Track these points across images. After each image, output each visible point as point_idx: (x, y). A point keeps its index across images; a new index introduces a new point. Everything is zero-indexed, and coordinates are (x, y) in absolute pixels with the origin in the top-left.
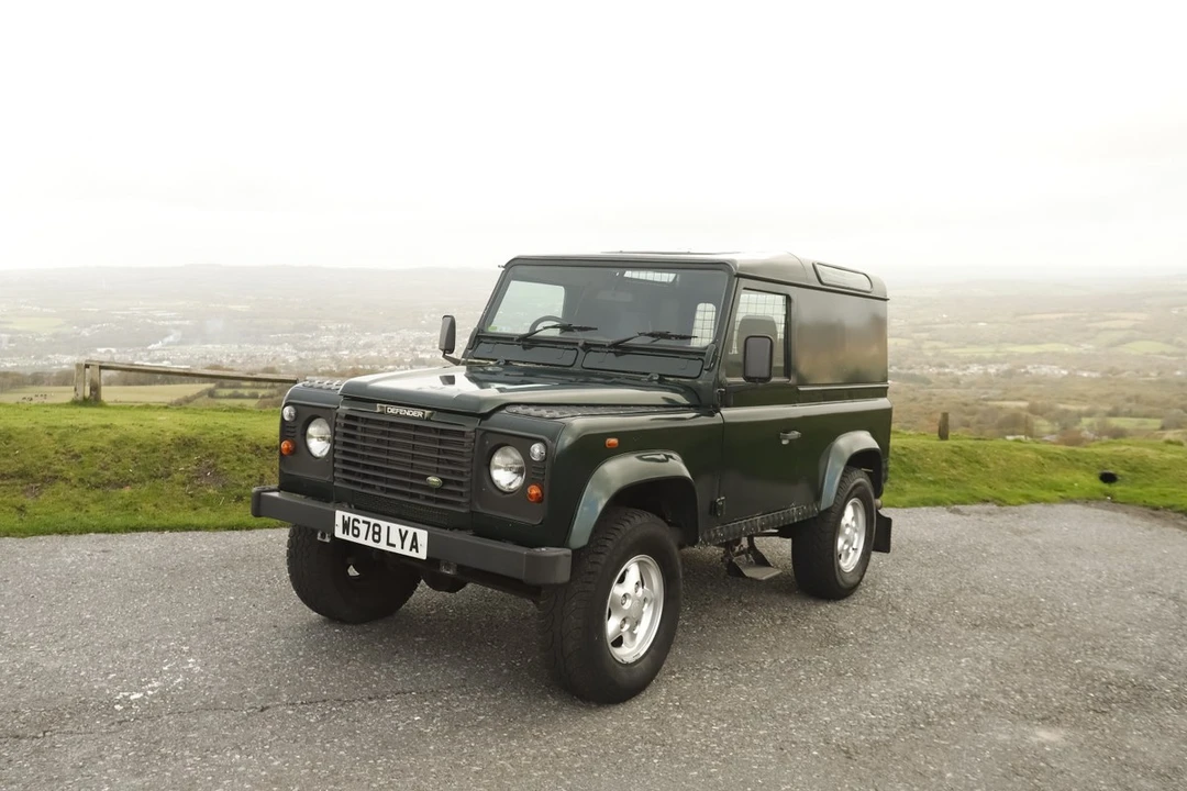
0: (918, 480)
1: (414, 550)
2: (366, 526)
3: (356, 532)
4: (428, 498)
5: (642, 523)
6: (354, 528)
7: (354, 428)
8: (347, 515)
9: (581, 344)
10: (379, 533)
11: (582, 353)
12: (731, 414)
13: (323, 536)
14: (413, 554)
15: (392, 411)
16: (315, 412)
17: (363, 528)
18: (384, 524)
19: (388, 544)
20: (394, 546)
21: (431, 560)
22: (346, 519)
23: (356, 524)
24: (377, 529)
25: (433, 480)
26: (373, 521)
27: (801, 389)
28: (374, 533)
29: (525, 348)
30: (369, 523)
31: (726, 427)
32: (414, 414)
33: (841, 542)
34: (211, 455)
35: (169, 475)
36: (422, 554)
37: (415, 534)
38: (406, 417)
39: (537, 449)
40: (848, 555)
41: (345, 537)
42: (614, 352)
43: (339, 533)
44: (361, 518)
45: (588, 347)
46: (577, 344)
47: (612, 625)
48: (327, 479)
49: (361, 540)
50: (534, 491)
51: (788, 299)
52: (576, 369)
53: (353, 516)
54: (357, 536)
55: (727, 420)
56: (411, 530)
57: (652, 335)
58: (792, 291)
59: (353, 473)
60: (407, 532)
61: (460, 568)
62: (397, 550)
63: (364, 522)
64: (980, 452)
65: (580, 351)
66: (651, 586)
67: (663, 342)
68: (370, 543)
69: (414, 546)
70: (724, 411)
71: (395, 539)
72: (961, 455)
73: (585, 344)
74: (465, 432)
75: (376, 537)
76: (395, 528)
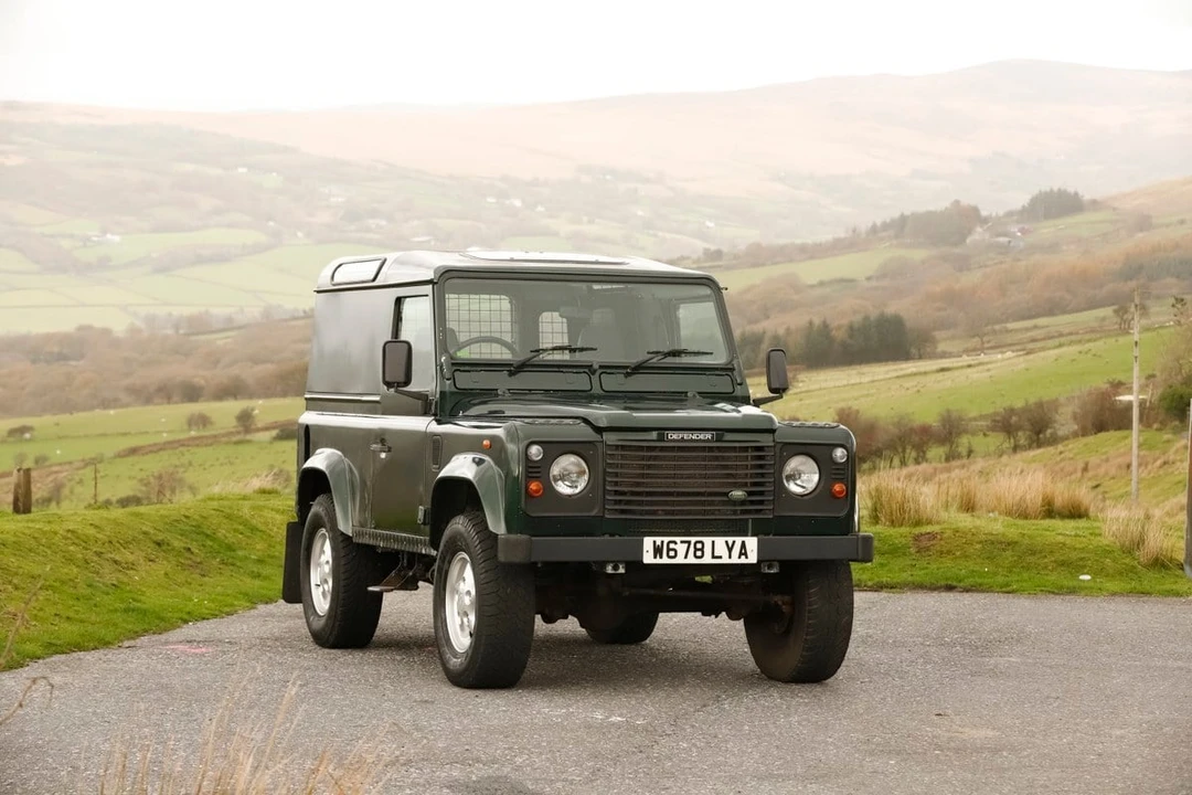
1: (743, 557)
2: (685, 545)
3: (672, 553)
4: (728, 512)
6: (669, 550)
8: (659, 540)
10: (702, 550)
13: (616, 568)
14: (743, 560)
15: (675, 437)
16: (563, 448)
17: (681, 549)
18: (707, 541)
19: (714, 557)
20: (720, 557)
21: (762, 563)
22: (659, 543)
23: (672, 546)
24: (699, 546)
25: (738, 494)
26: (693, 539)
28: (696, 550)
29: (510, 374)
30: (689, 542)
32: (701, 437)
36: (753, 558)
37: (743, 543)
38: (692, 440)
39: (839, 452)
41: (658, 561)
43: (648, 558)
44: (678, 539)
48: (593, 513)
49: (680, 560)
52: (597, 390)
53: (666, 539)
54: (675, 557)
56: (739, 540)
59: (631, 503)
60: (734, 542)
61: (784, 563)
62: (725, 560)
63: (682, 542)
68: (691, 560)
69: (743, 552)
71: (721, 549)
74: (763, 447)
75: (699, 553)
76: (720, 542)
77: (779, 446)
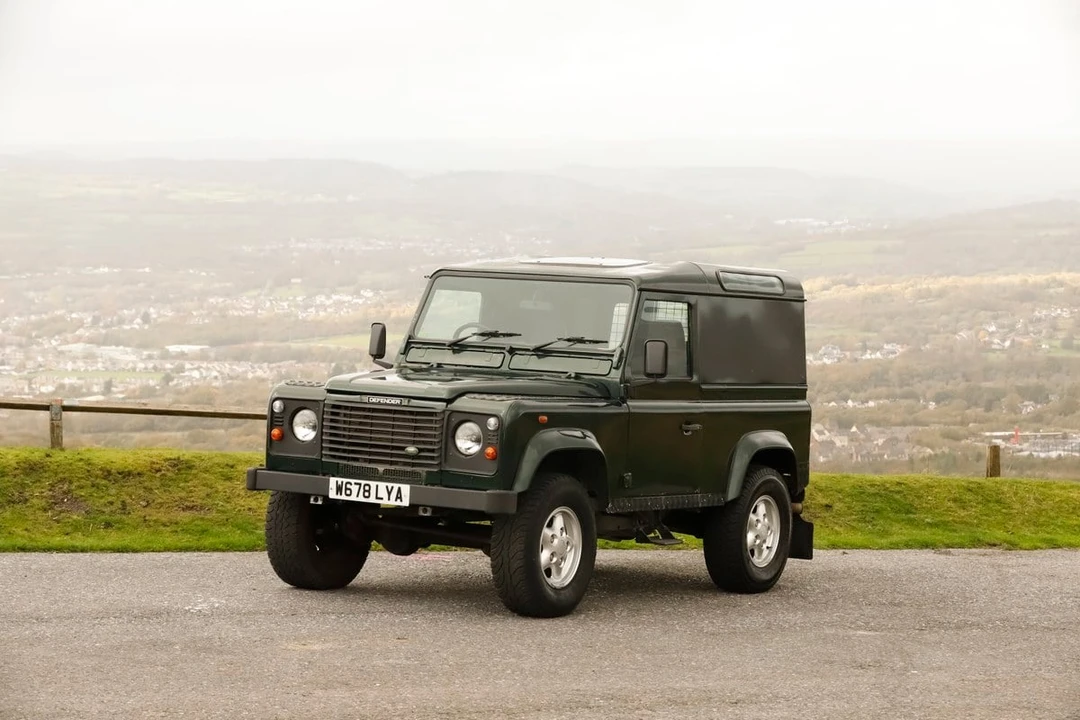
0: (911, 522)
1: (399, 501)
2: (358, 486)
4: (405, 464)
5: (564, 483)
6: (346, 489)
7: (337, 414)
8: (340, 480)
9: (508, 348)
10: (369, 491)
11: (508, 356)
12: (636, 405)
13: (316, 500)
14: (398, 503)
15: (374, 400)
16: (302, 404)
17: (355, 488)
18: (373, 484)
19: (377, 498)
20: (382, 499)
21: (413, 507)
22: (340, 483)
23: (348, 486)
24: (367, 488)
25: (411, 449)
26: (363, 482)
27: (703, 387)
28: (365, 491)
29: (455, 352)
30: (360, 484)
31: (630, 416)
32: (393, 402)
33: (750, 537)
34: (62, 480)
35: (27, 500)
36: (406, 502)
37: (399, 489)
38: (386, 404)
39: (492, 421)
40: (761, 552)
41: (339, 497)
42: (537, 355)
43: (333, 495)
44: (353, 481)
45: (512, 351)
46: (504, 348)
47: (544, 556)
48: (315, 457)
49: (353, 498)
50: (490, 450)
51: (689, 305)
52: (505, 368)
53: (345, 480)
54: (350, 495)
55: (632, 410)
56: (396, 486)
57: (569, 340)
58: (693, 299)
59: (337, 450)
60: (393, 487)
61: (435, 509)
62: (385, 502)
63: (355, 484)
64: (1005, 489)
65: (507, 354)
66: (572, 535)
67: (579, 347)
68: (361, 499)
69: (399, 496)
70: (630, 403)
71: (383, 493)
72: (977, 494)
73: (511, 348)
74: (436, 413)
75: (367, 494)
76: (382, 485)
77: (448, 413)
